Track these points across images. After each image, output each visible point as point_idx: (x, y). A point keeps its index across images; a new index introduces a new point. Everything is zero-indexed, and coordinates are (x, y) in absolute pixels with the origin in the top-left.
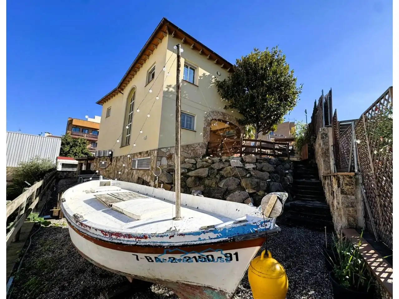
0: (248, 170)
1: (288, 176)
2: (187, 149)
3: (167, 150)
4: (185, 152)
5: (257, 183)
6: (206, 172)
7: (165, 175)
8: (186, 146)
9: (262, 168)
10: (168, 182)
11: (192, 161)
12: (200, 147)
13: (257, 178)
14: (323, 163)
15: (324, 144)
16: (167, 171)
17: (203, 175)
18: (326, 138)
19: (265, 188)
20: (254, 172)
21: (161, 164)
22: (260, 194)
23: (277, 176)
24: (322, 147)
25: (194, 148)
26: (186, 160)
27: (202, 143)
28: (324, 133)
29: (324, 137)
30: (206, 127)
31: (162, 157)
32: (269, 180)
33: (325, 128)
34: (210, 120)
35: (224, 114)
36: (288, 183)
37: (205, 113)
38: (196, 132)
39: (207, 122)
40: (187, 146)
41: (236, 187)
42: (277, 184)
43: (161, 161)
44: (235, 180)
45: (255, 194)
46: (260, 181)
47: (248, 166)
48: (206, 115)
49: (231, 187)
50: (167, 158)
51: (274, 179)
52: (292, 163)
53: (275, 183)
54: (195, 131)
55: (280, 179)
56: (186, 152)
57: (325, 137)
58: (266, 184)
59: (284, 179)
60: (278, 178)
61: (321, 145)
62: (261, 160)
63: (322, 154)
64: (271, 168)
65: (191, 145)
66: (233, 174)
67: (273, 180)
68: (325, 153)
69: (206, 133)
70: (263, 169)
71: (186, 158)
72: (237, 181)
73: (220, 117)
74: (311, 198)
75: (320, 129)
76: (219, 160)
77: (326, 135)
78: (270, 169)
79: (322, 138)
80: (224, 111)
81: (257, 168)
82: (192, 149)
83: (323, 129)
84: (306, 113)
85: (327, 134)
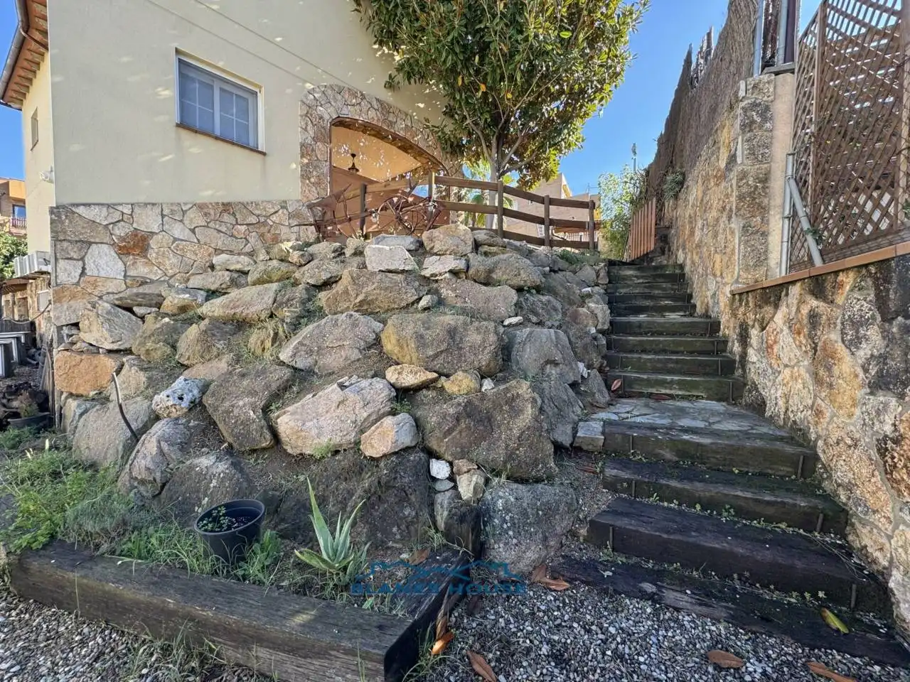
0: (429, 282)
1: (590, 304)
2: (226, 217)
3: (117, 216)
4: (219, 231)
5: (452, 332)
6: (266, 299)
7: (101, 319)
8: (221, 208)
9: (490, 271)
10: (115, 347)
11: (238, 262)
12: (291, 216)
13: (464, 311)
14: (740, 238)
15: (752, 153)
16: (117, 302)
17: (253, 309)
18: (761, 127)
19: (484, 358)
20: (454, 290)
21: (83, 273)
22: (455, 389)
23: (549, 301)
24: (740, 168)
25: (262, 220)
26: (215, 260)
27: (298, 201)
28: (754, 105)
29: (753, 122)
30: (309, 141)
31: (90, 243)
32: (514, 320)
33: (765, 78)
34: (326, 117)
35: (385, 108)
36: (593, 331)
37: (309, 86)
38: (267, 158)
39: (314, 125)
40: (227, 207)
41: (355, 355)
42: (545, 333)
43: (82, 259)
44: (355, 325)
45: (435, 388)
46: (465, 324)
47: (433, 266)
48: (311, 97)
49: (332, 361)
50: (120, 248)
51: (536, 314)
52: (603, 264)
53: (538, 330)
54: (264, 154)
55: (560, 316)
56: (224, 229)
57: (759, 120)
58: (492, 338)
59: (575, 317)
60: (556, 310)
61: (739, 160)
62: (490, 245)
63: (741, 198)
64: (530, 275)
65: (245, 205)
66: (360, 298)
67: (534, 319)
68: (752, 194)
69: (315, 167)
70: (494, 276)
71: (218, 251)
72: (368, 326)
73: (372, 116)
74: (682, 385)
75: (742, 85)
76: (334, 252)
77: (765, 111)
78: (523, 275)
79: (748, 126)
80: (387, 96)
81: (471, 272)
82: (253, 220)
83: (755, 87)
84: (635, 153)
85: (767, 108)
